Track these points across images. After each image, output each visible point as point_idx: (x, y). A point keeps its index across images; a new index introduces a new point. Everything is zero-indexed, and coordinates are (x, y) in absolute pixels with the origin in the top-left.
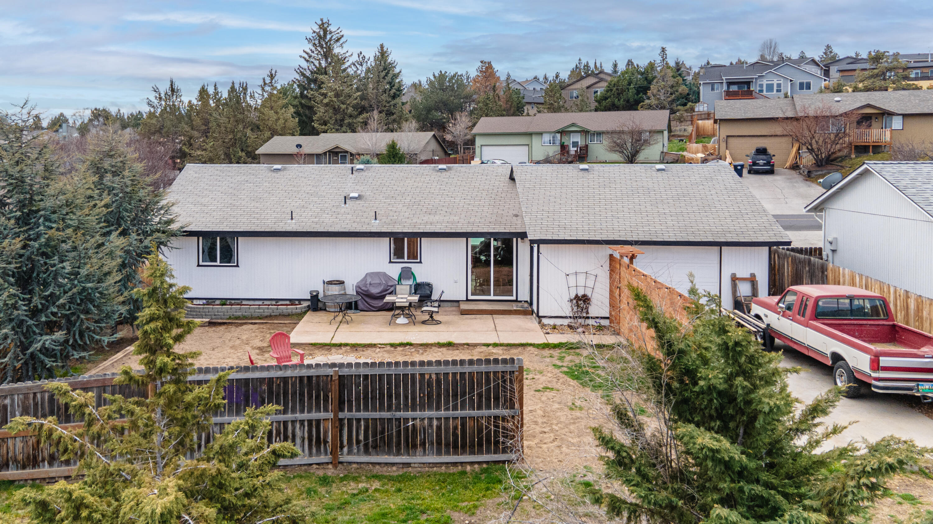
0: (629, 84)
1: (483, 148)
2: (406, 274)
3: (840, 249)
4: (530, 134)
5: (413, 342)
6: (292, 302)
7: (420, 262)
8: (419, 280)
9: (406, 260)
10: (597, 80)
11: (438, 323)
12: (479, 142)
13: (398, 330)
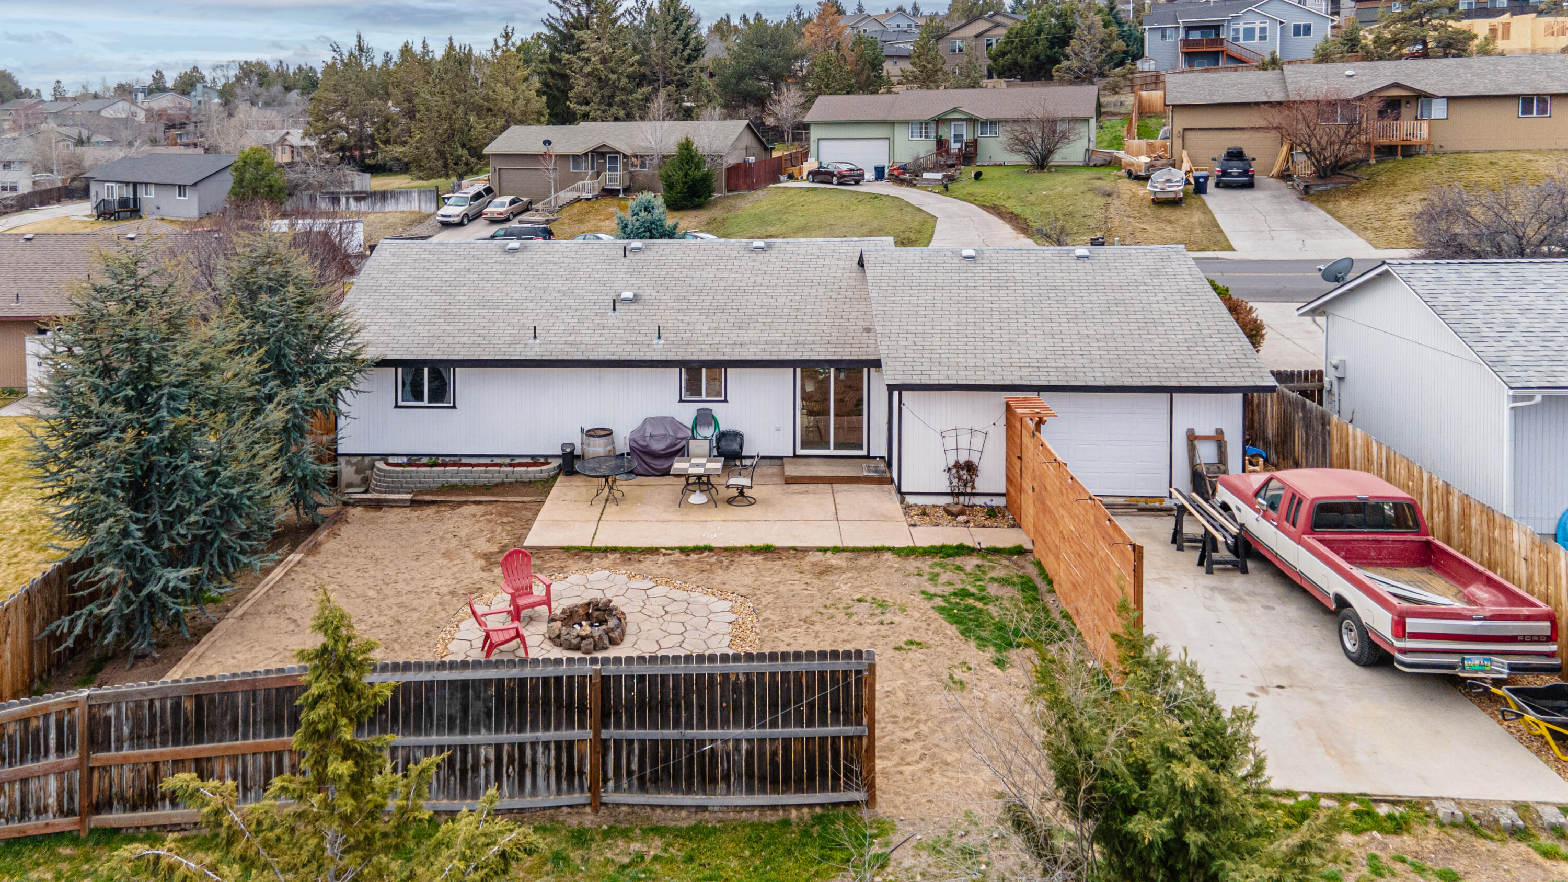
0: (1039, 33)
1: (822, 143)
2: (705, 418)
3: (1349, 377)
4: (892, 123)
5: (714, 545)
6: (536, 461)
7: (726, 401)
8: (723, 428)
9: (704, 398)
10: (991, 25)
11: (752, 502)
12: (814, 133)
13: (692, 518)
